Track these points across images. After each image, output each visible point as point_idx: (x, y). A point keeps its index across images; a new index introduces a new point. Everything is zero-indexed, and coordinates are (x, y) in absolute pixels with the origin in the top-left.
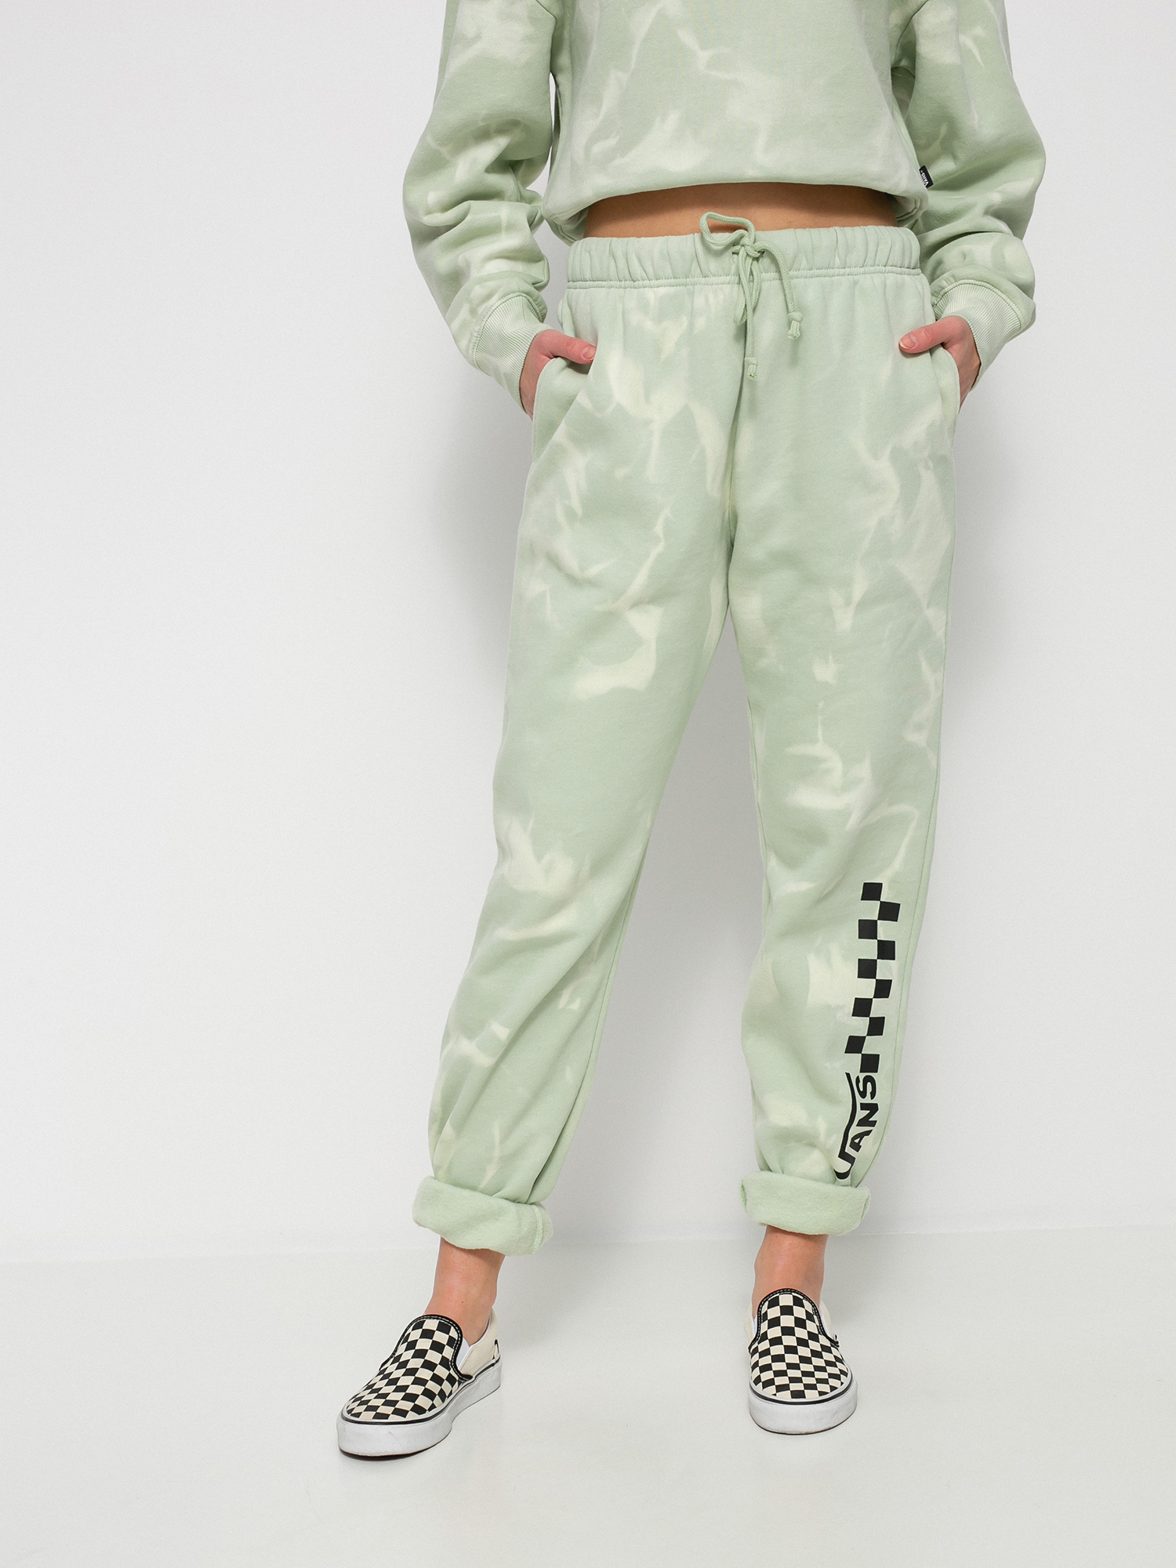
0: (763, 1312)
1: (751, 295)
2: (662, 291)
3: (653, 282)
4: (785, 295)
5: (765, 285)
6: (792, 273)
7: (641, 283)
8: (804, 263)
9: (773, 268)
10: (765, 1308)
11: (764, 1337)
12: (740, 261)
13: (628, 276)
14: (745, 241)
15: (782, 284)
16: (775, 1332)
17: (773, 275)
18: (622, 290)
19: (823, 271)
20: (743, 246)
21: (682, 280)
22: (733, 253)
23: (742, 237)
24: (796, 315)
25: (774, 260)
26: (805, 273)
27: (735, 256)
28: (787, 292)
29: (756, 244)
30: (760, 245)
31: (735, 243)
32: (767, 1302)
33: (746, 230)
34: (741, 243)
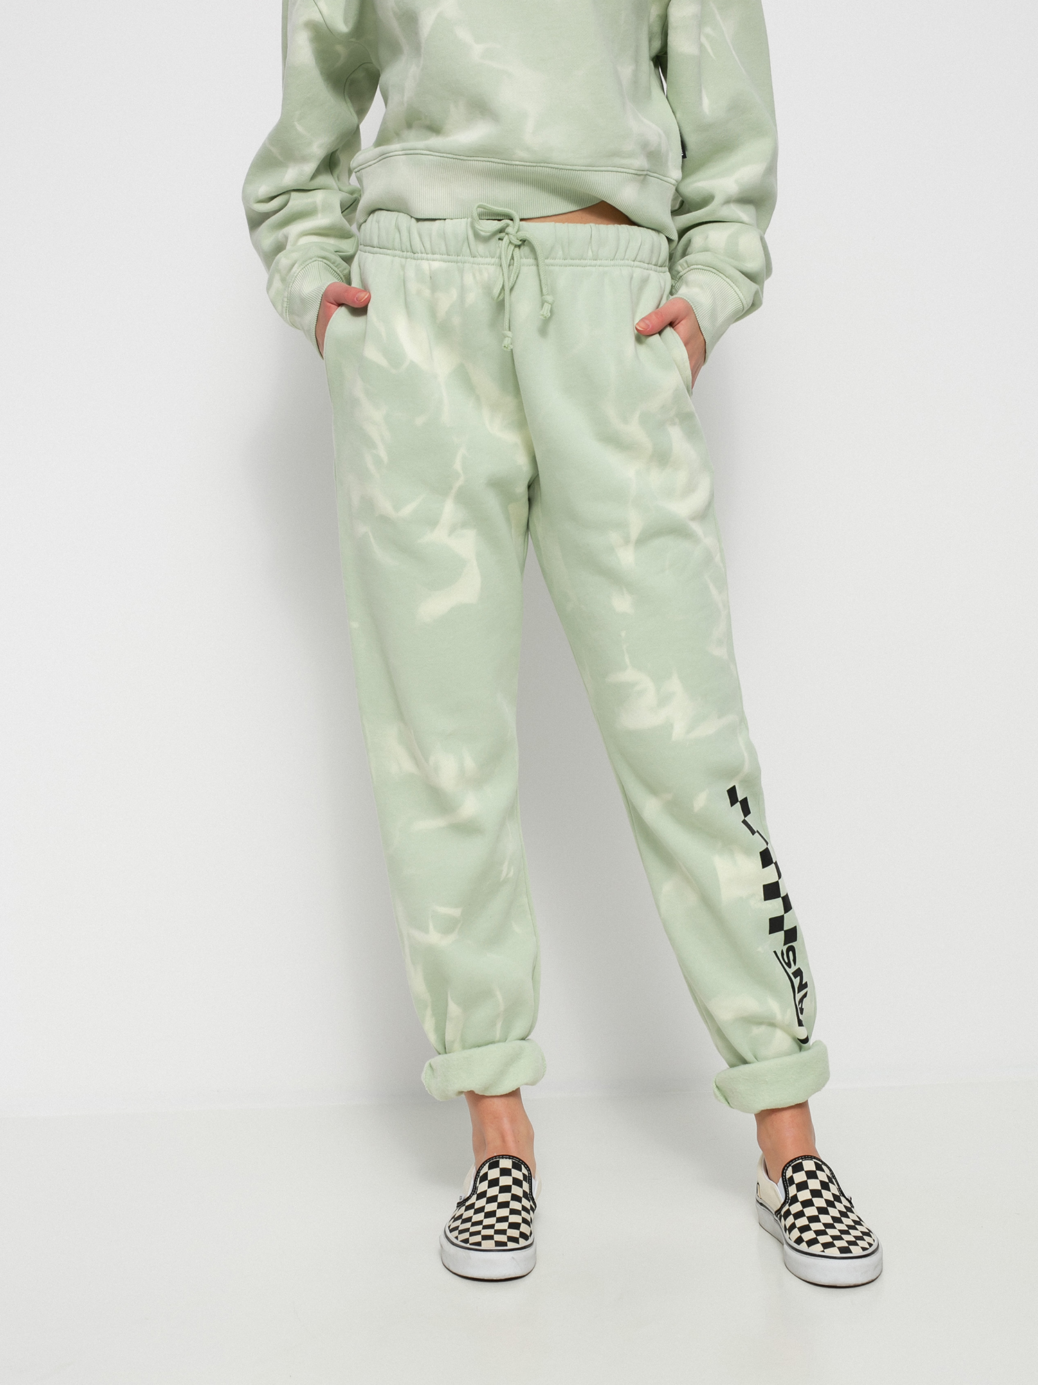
0: (787, 1177)
1: (509, 279)
2: (436, 265)
3: (430, 256)
4: (540, 281)
5: (524, 270)
6: (547, 261)
7: (420, 255)
8: (560, 253)
9: (532, 256)
10: (789, 1173)
11: (794, 1200)
12: (503, 246)
13: (409, 249)
14: (509, 230)
15: (538, 270)
16: (804, 1195)
17: (531, 261)
18: (403, 260)
19: (577, 262)
20: (507, 234)
21: (454, 258)
22: (499, 239)
23: (508, 225)
24: (549, 298)
25: (533, 250)
26: (561, 261)
27: (500, 241)
28: (542, 277)
29: (518, 233)
30: (522, 235)
31: (502, 231)
32: (790, 1167)
33: (512, 220)
34: (507, 230)
